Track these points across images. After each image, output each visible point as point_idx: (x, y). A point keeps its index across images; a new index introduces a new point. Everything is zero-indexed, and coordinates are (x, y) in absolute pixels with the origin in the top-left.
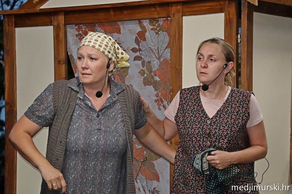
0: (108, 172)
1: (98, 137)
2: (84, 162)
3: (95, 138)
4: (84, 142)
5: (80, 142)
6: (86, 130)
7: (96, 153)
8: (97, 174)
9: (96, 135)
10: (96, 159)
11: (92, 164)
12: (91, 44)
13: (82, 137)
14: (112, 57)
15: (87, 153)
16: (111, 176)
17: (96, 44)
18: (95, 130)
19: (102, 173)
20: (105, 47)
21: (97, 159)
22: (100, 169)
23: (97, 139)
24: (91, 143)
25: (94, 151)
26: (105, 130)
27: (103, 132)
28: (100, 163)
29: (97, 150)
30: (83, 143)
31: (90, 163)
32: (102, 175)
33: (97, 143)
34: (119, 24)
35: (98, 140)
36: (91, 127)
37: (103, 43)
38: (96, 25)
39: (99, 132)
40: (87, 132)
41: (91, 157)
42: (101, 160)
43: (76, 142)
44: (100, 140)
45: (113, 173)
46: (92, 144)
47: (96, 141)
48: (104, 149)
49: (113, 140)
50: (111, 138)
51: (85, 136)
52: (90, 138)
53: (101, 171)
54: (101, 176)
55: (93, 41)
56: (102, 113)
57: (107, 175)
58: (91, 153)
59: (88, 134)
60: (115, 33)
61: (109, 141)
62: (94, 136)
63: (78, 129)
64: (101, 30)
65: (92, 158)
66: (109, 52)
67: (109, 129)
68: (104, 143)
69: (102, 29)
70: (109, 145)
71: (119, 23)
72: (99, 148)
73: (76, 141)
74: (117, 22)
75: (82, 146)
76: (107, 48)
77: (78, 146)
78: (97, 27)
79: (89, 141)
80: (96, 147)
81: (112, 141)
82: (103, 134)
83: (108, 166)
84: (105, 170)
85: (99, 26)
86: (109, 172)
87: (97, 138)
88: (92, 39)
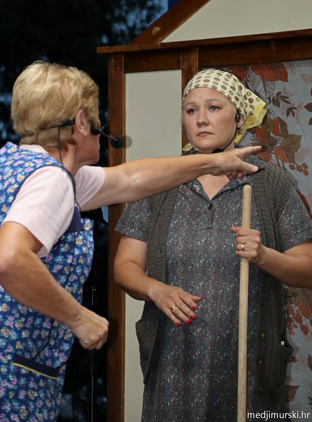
0: (226, 300)
1: (207, 239)
2: (186, 283)
3: (203, 240)
4: (184, 248)
5: (177, 248)
6: (188, 228)
7: (205, 267)
8: (208, 304)
9: (203, 237)
10: (205, 277)
11: (199, 286)
12: (210, 85)
13: (181, 241)
14: (240, 107)
15: (190, 267)
16: (232, 308)
17: (217, 84)
18: (203, 228)
19: (217, 301)
20: (231, 90)
21: (207, 278)
22: (213, 294)
23: (206, 243)
24: (195, 249)
25: (201, 262)
26: (219, 229)
27: (215, 231)
28: (213, 283)
29: (205, 261)
30: (183, 250)
31: (195, 284)
32: (217, 304)
33: (205, 250)
34: (284, 66)
35: (208, 245)
36: (197, 224)
37: (227, 84)
38: (248, 69)
39: (210, 232)
40: (190, 233)
41: (197, 273)
42: (213, 278)
43: (172, 249)
44: (210, 244)
45: (234, 302)
46: (197, 251)
47: (204, 246)
48: (216, 260)
49: (231, 244)
50: (229, 241)
51: (185, 238)
52: (193, 242)
53: (214, 297)
54: (216, 306)
55: (212, 80)
56: (219, 202)
57: (224, 305)
58: (196, 266)
59: (191, 236)
60: (279, 80)
61: (225, 247)
62: (200, 238)
63: (177, 229)
64: (255, 76)
65: (198, 276)
66: (237, 99)
67: (225, 227)
68: (217, 249)
69: (258, 75)
70: (224, 253)
71: (285, 64)
72: (209, 258)
73: (173, 247)
74: (282, 63)
75: (181, 256)
76: (233, 92)
77: (174, 256)
78: (249, 71)
79: (193, 246)
80: (204, 257)
81: (230, 246)
82: (216, 235)
83: (226, 290)
84: (222, 296)
85: (252, 70)
86: (228, 300)
87: (205, 241)
88: (210, 77)
